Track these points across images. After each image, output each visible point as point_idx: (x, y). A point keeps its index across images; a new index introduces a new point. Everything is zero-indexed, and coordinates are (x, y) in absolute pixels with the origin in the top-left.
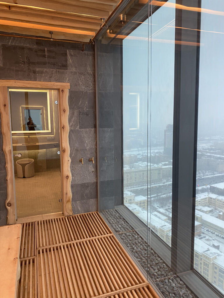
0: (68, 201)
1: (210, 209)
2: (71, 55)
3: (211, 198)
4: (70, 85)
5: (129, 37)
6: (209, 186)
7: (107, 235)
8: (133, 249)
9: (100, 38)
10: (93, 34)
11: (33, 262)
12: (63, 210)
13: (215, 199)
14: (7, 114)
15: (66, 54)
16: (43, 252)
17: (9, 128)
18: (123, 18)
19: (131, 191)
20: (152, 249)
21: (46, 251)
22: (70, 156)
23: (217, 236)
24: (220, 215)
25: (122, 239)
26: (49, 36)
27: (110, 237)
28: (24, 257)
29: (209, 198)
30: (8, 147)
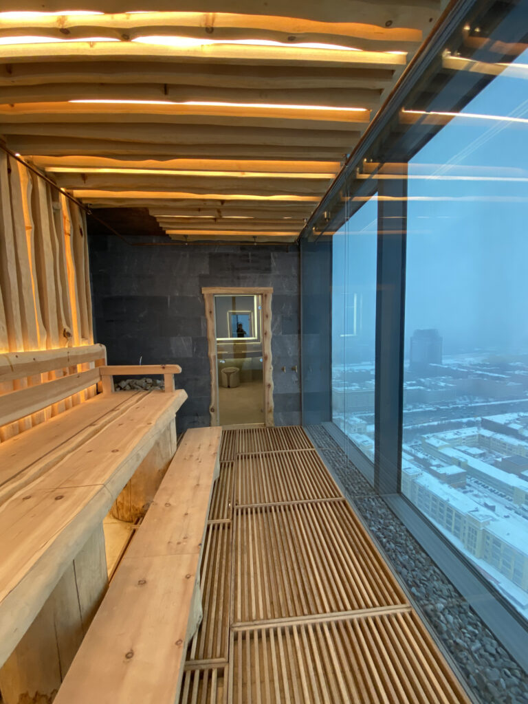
0: (270, 411)
1: (479, 451)
2: (275, 258)
3: (483, 436)
4: (274, 290)
5: (337, 233)
6: (479, 419)
7: (308, 449)
8: (335, 465)
9: (306, 236)
10: (296, 234)
11: (232, 465)
12: (264, 422)
13: (489, 438)
14: (213, 321)
15: (270, 257)
16: (242, 458)
17: (214, 334)
18: (328, 215)
19: (360, 418)
20: (356, 468)
21: (245, 458)
22: (273, 364)
23: (491, 491)
24: (496, 462)
25: (325, 455)
26: (253, 240)
27: (311, 452)
28: (224, 459)
29: (479, 435)
30: (213, 353)
